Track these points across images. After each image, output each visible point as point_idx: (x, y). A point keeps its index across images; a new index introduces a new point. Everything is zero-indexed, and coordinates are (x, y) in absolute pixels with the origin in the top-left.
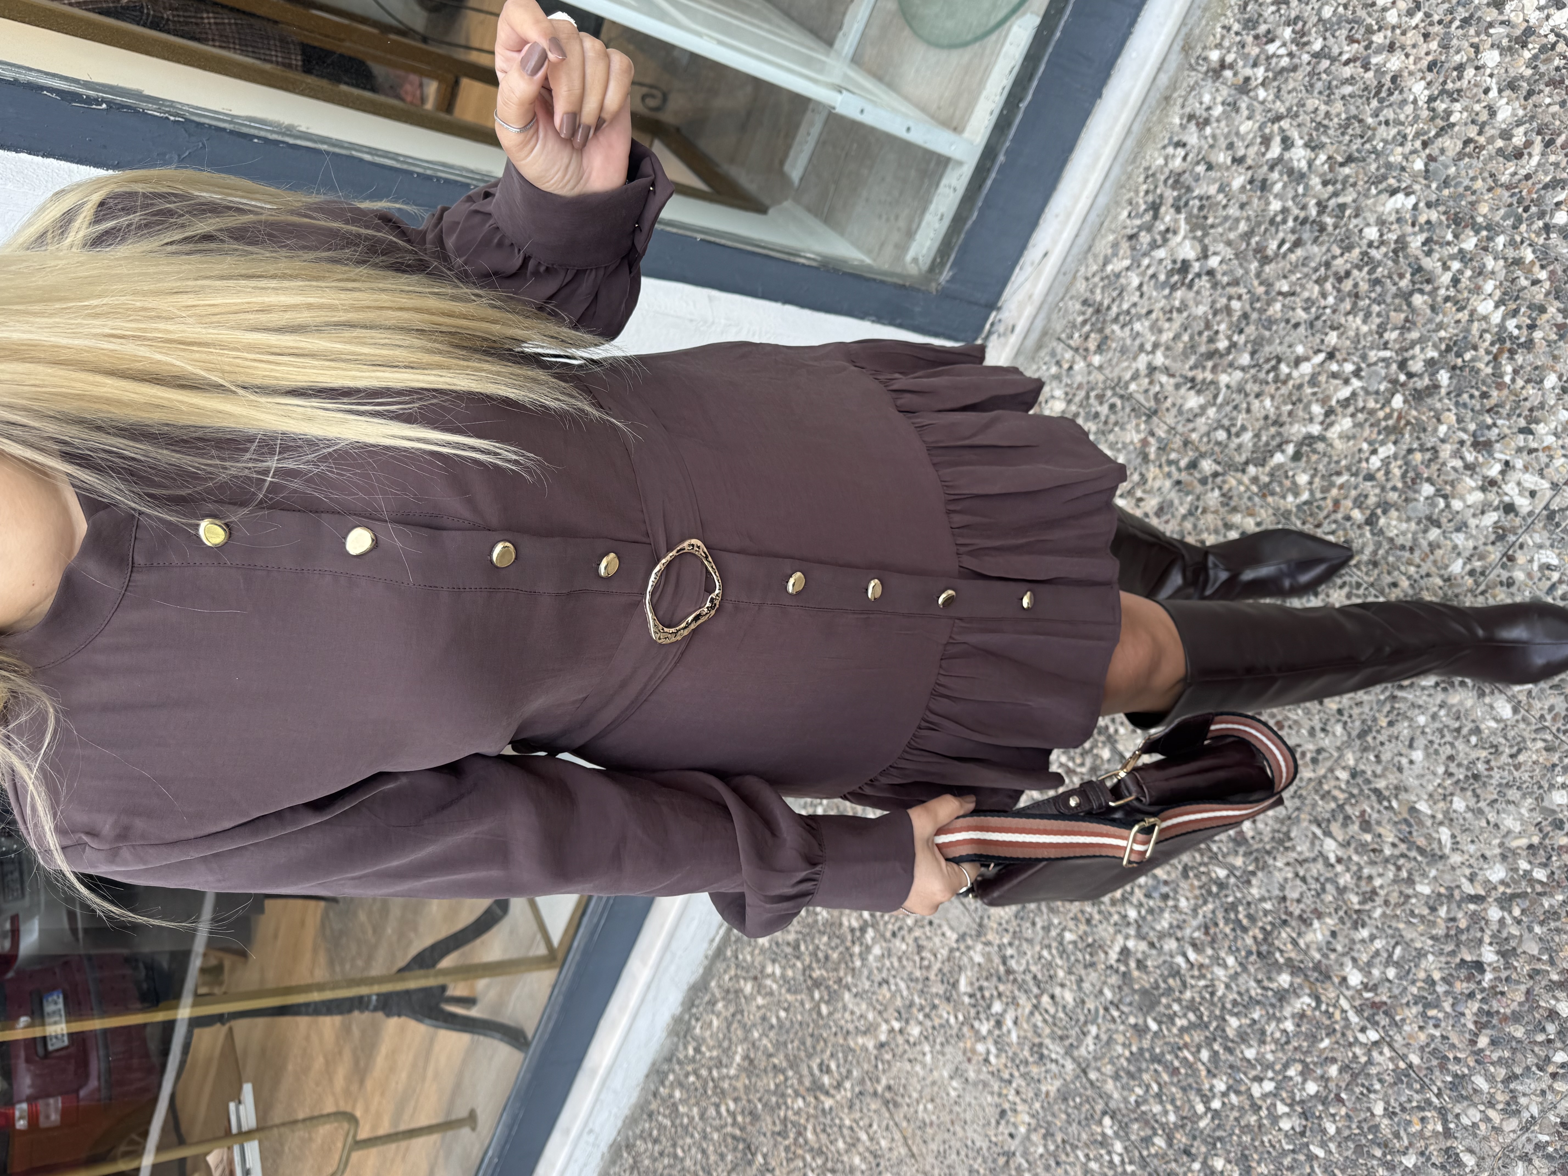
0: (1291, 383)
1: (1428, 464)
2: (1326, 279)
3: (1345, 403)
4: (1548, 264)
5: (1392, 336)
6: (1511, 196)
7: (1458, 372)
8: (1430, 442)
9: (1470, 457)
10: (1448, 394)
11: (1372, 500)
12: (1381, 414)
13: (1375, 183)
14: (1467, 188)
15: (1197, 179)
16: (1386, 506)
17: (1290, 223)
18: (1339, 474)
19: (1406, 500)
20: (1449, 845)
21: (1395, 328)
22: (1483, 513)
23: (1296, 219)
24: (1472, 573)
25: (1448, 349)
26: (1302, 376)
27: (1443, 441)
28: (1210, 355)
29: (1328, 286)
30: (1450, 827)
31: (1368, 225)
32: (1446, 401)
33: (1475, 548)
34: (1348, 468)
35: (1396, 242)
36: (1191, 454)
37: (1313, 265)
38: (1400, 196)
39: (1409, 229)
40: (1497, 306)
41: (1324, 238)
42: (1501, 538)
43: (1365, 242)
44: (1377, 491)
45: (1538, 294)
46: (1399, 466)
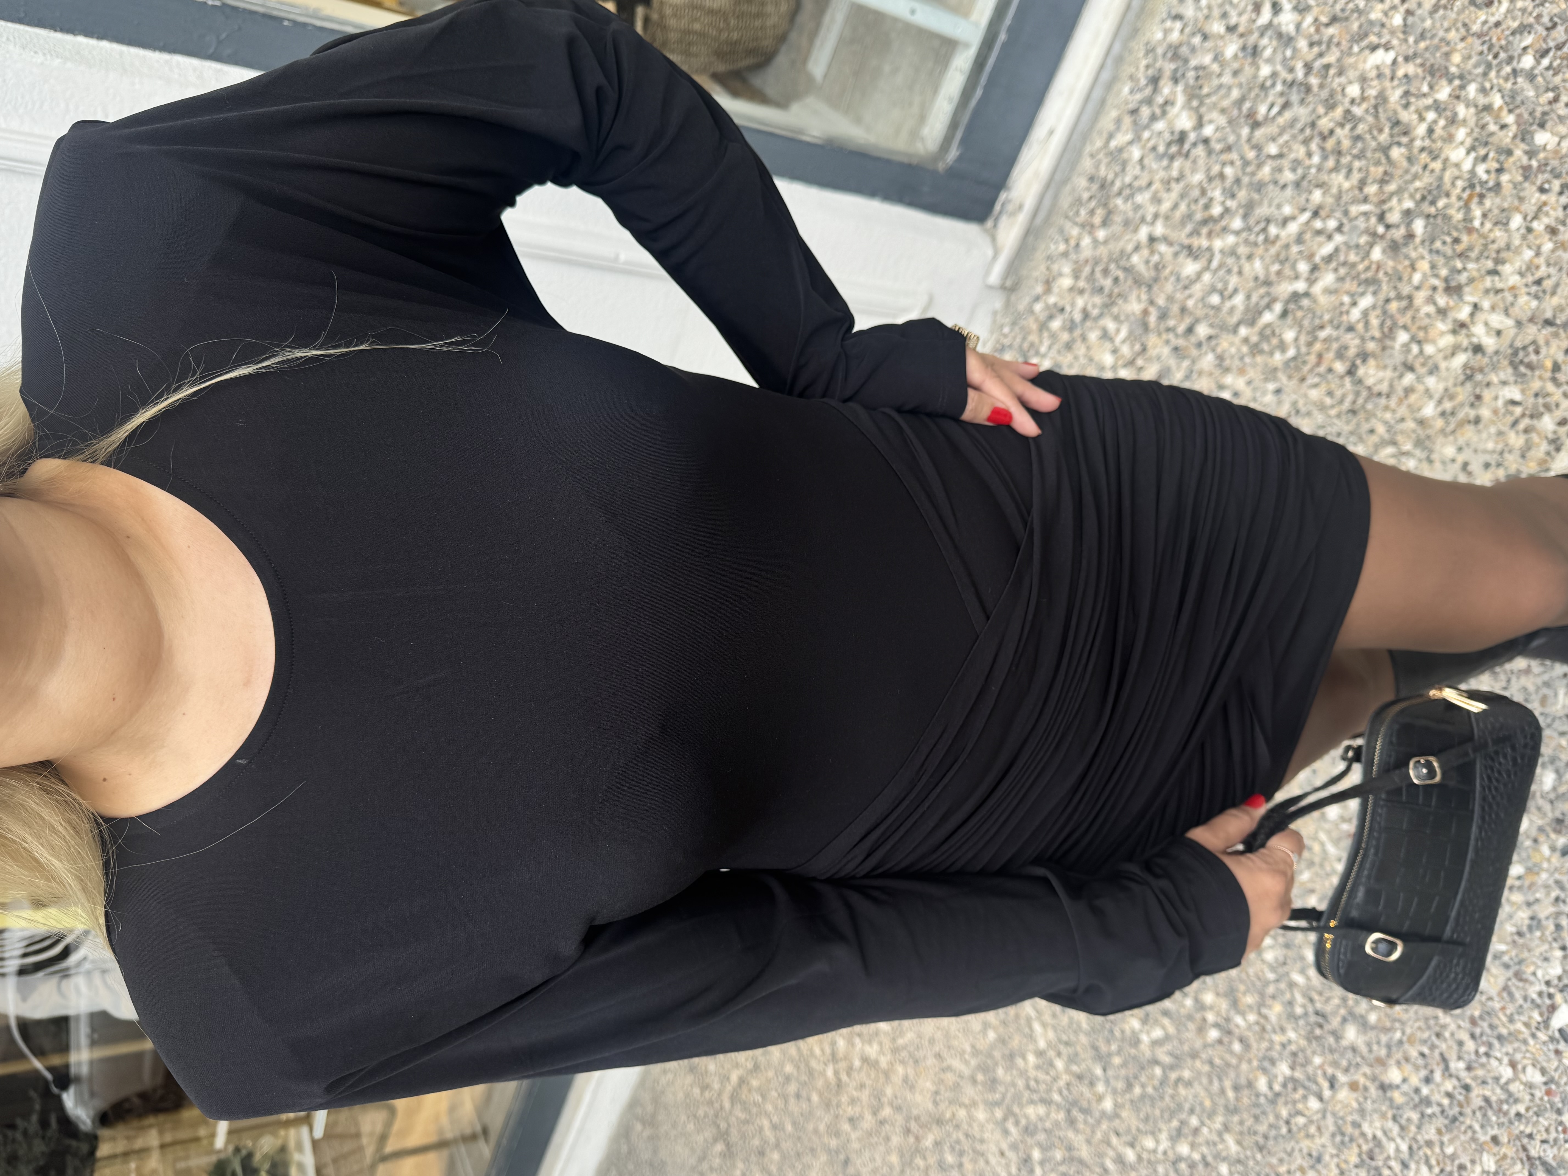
0: (1279, 244)
1: (1403, 311)
2: (1311, 138)
3: (1329, 259)
4: (1518, 107)
5: (1372, 189)
6: (1484, 43)
7: (1431, 220)
8: (1406, 290)
9: (1442, 300)
10: (1423, 242)
11: (1352, 352)
12: (1361, 267)
13: (1357, 42)
14: (1442, 40)
15: (1193, 50)
16: (1364, 356)
17: (1279, 87)
18: (1322, 327)
19: (1384, 349)
21: (1374, 181)
22: (1453, 354)
23: (1284, 82)
24: (1443, 414)
25: (1424, 198)
26: (1289, 235)
27: (1418, 288)
28: (1205, 222)
29: (1314, 146)
31: (1350, 82)
32: (1420, 250)
33: (1446, 390)
34: (1331, 321)
35: (1376, 97)
36: (1188, 321)
37: (1299, 126)
38: (1380, 52)
39: (1387, 84)
40: (1468, 153)
41: (1310, 98)
42: (1469, 378)
43: (1347, 101)
44: (1357, 341)
45: (1506, 138)
46: (1378, 317)
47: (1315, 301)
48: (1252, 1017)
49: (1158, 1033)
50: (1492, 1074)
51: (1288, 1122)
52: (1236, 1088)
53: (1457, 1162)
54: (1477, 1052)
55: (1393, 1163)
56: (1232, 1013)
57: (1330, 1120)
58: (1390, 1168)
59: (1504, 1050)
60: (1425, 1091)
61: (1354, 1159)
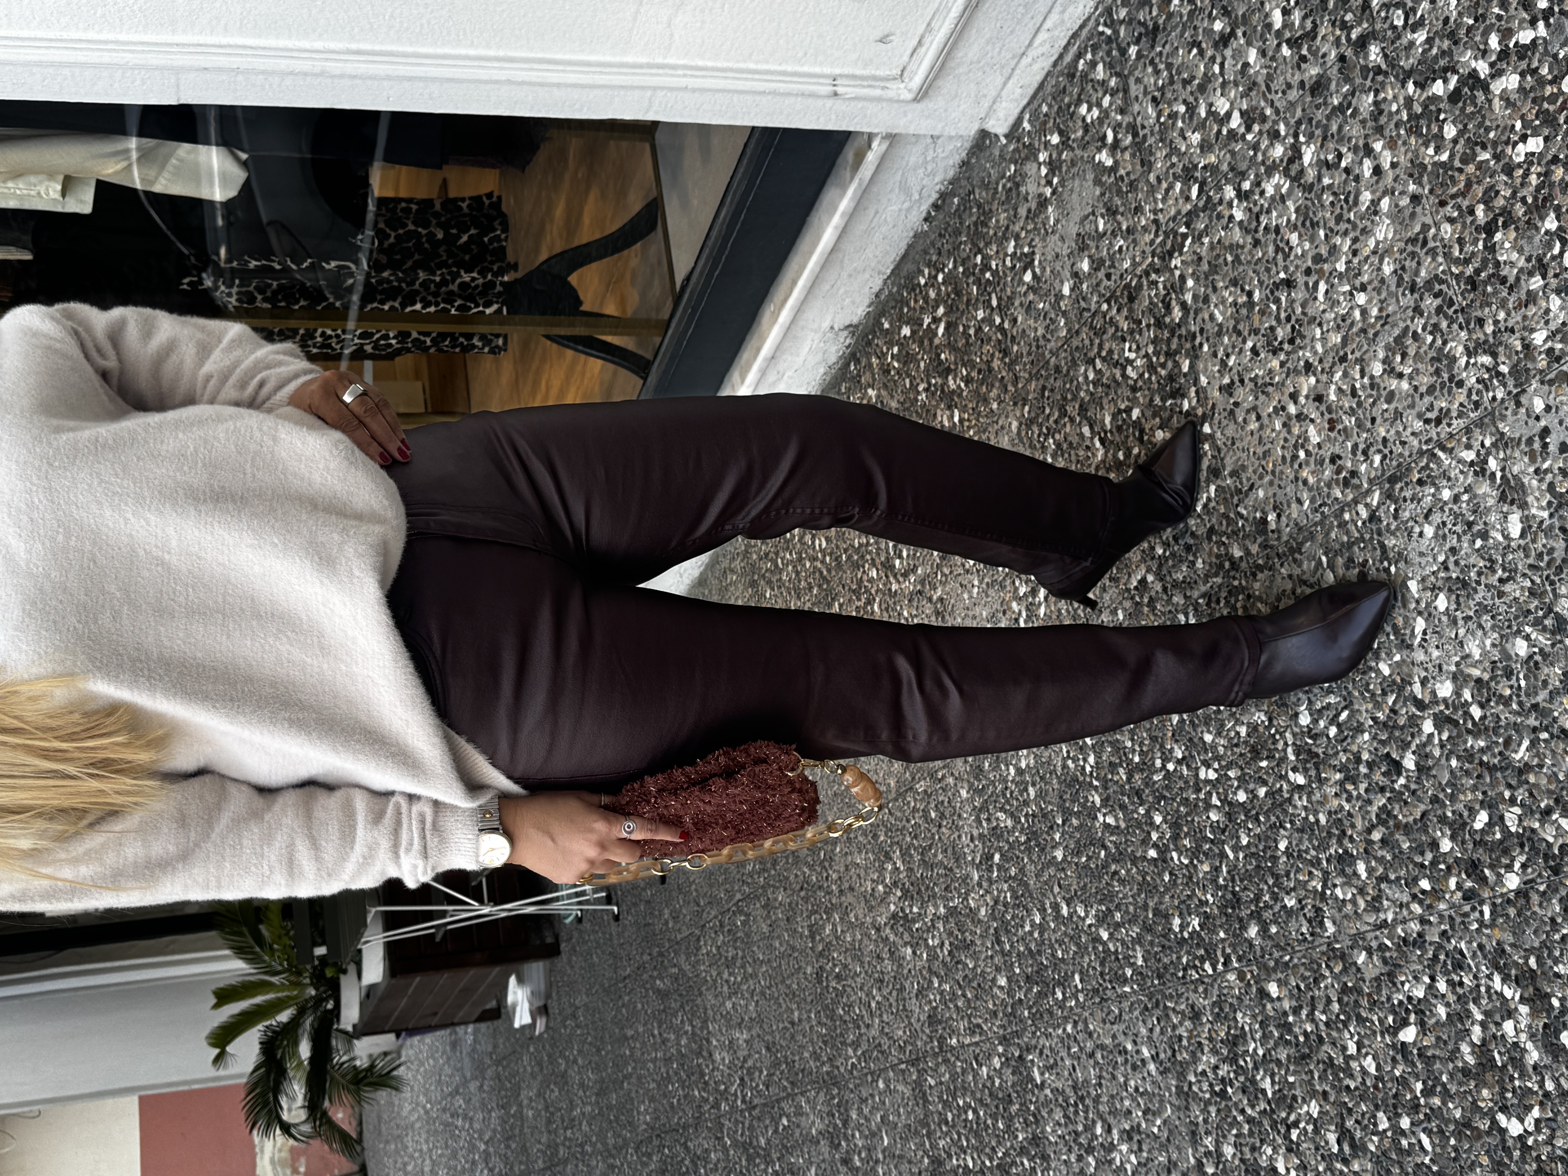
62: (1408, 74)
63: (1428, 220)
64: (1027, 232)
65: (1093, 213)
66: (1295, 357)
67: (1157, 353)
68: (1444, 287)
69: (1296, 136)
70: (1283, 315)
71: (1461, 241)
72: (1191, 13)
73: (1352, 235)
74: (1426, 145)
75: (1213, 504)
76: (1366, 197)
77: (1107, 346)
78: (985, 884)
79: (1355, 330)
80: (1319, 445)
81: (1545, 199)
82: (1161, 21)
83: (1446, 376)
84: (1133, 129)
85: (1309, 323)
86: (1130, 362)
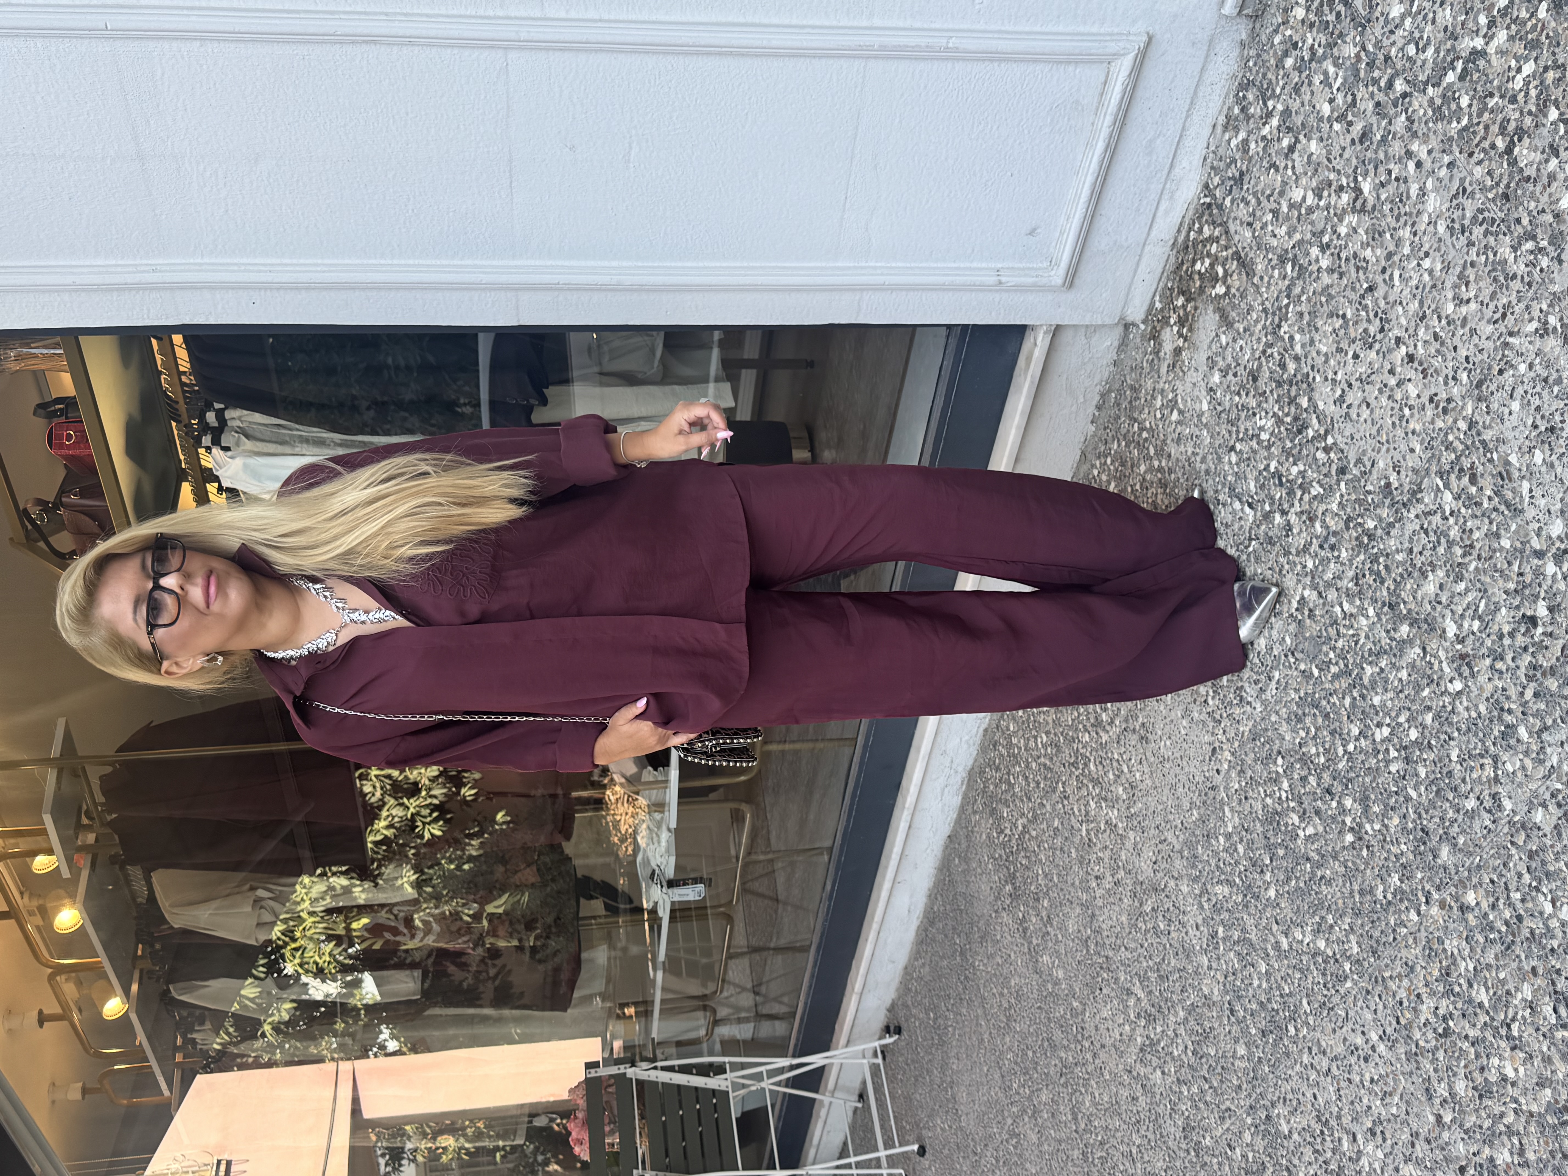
11: (1512, 127)
12: (1529, 25)
16: (1521, 133)
18: (1491, 95)
19: (1537, 126)
20: (1527, 499)
30: (1530, 480)
34: (1499, 88)
36: (1389, 72)
44: (1517, 115)
46: (1536, 87)
47: (1489, 62)
48: (1377, 827)
49: (1310, 831)
50: (1538, 909)
51: (1394, 931)
52: (1362, 892)
53: (1506, 987)
54: (1530, 885)
55: (1462, 981)
56: (1364, 820)
57: (1423, 934)
58: (1460, 985)
59: (1549, 887)
60: (1491, 917)
61: (1436, 973)
62: (1426, 83)
63: (1464, 173)
64: (1170, 382)
65: (1217, 335)
66: (1387, 340)
67: (1281, 408)
68: (1486, 214)
69: (1355, 180)
70: (1371, 315)
71: (1490, 173)
72: (1264, 148)
73: (1410, 223)
74: (1450, 123)
75: (1346, 497)
76: (1414, 189)
77: (1242, 429)
78: (1214, 965)
79: (1427, 290)
80: (1419, 396)
81: (1545, 101)
82: (1244, 168)
83: (1502, 279)
84: (1237, 256)
85: (1392, 307)
86: (1261, 429)
